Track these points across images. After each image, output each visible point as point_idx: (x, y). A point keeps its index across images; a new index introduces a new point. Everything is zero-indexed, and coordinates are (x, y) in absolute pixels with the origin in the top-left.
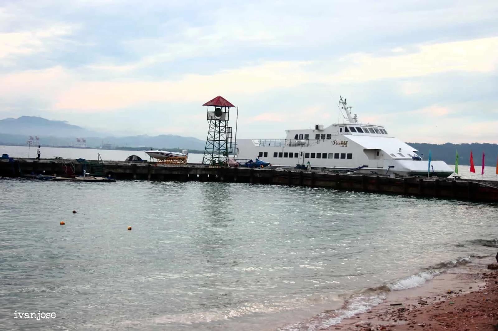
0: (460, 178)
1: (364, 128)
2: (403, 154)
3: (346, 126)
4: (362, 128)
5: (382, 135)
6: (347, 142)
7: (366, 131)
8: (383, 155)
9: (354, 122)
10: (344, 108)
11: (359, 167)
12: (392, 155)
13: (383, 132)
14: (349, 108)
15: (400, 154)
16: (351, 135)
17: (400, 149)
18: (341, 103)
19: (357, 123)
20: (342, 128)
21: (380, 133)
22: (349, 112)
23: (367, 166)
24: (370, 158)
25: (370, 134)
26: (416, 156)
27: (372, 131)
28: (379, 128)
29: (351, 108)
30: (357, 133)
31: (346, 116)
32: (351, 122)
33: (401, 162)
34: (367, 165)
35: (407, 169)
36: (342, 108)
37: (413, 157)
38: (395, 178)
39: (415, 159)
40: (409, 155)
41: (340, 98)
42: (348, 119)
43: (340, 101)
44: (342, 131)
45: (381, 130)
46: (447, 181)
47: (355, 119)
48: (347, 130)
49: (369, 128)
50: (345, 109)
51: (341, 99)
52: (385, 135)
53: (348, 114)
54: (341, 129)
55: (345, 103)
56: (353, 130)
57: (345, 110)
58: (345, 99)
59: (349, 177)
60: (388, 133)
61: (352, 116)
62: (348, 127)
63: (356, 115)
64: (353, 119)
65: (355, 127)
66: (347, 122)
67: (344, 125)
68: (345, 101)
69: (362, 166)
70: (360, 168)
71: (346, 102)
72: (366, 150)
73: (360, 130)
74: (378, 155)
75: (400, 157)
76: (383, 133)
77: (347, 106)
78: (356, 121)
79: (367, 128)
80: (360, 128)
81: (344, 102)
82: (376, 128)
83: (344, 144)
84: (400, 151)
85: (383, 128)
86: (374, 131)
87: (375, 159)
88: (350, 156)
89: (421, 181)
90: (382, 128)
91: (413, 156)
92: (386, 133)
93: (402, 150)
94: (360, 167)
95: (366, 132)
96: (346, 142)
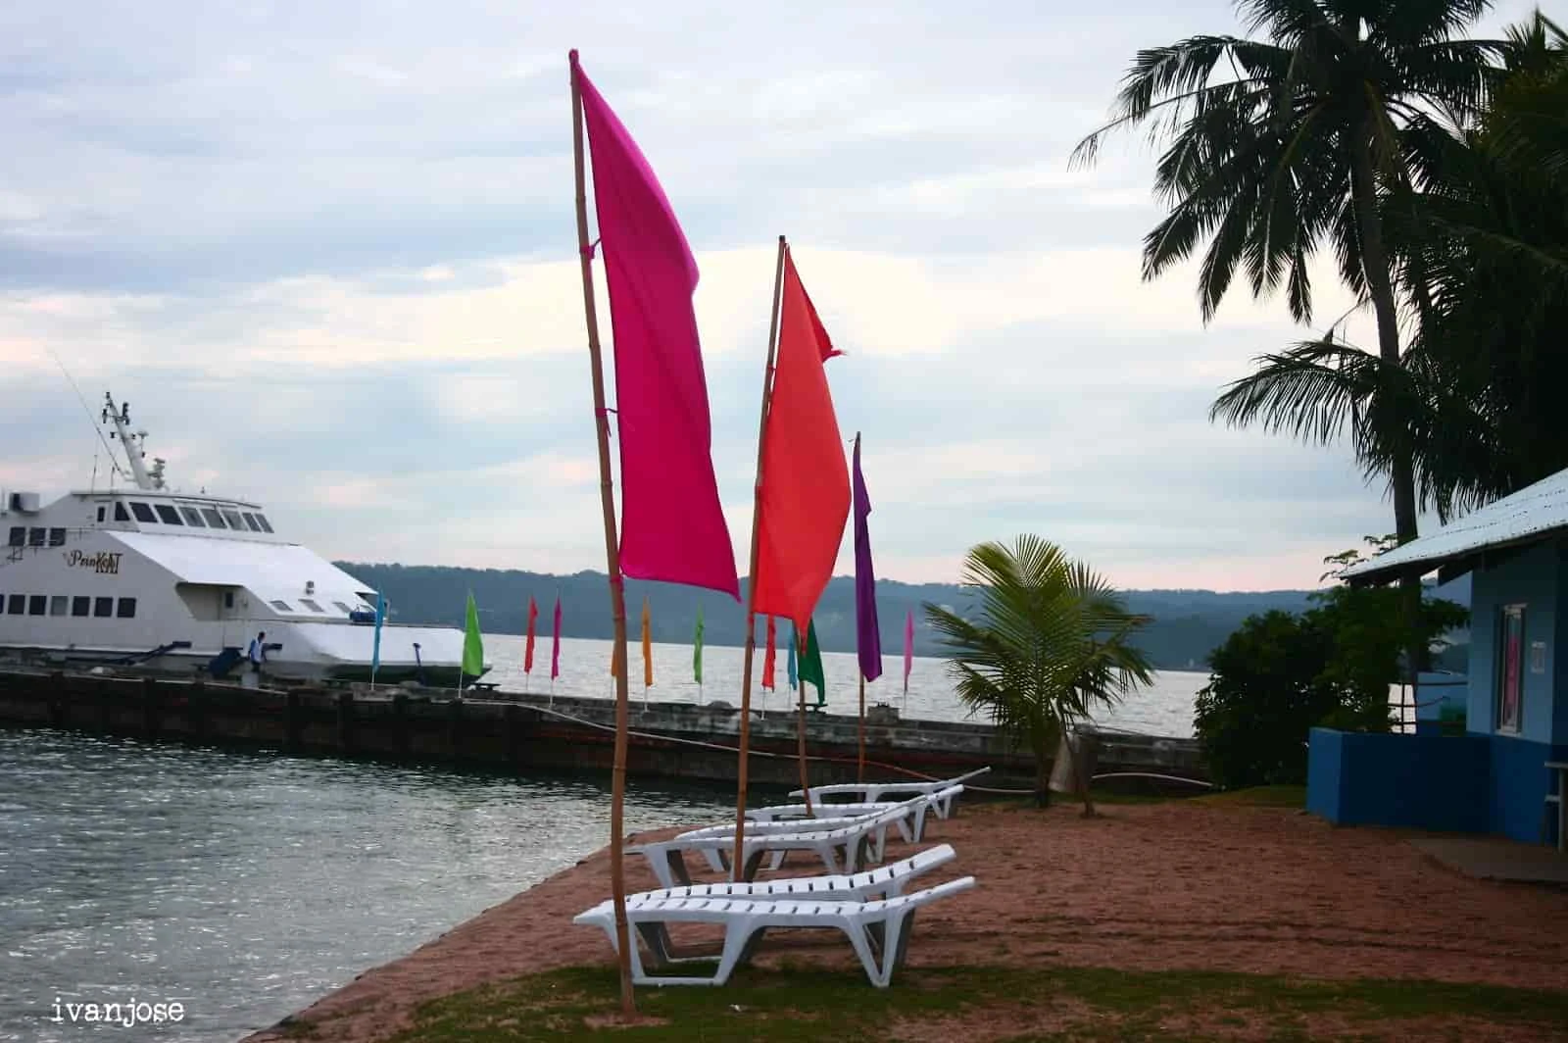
0: (495, 689)
1: (185, 510)
2: (319, 602)
3: (119, 499)
4: (176, 507)
5: (251, 534)
6: (119, 555)
7: (193, 519)
8: (246, 605)
9: (152, 485)
10: (117, 436)
11: (157, 647)
12: (281, 605)
13: (257, 523)
14: (138, 437)
15: (309, 603)
16: (138, 531)
17: (310, 584)
18: (109, 420)
19: (163, 491)
20: (106, 505)
21: (246, 530)
22: (138, 450)
23: (187, 645)
24: (198, 617)
25: (209, 530)
26: (362, 610)
27: (217, 521)
28: (241, 510)
29: (143, 435)
30: (161, 525)
31: (124, 463)
32: (141, 485)
33: (309, 631)
34: (186, 640)
35: (323, 655)
36: (113, 435)
37: (352, 615)
38: (257, 689)
39: (358, 619)
40: (342, 606)
41: (106, 401)
42: (131, 477)
43: (105, 411)
44: (105, 518)
45: (248, 516)
46: (433, 701)
47: (157, 474)
48: (121, 515)
49: (204, 511)
50: (124, 439)
51: (111, 404)
52: (263, 535)
53: (132, 459)
54: (101, 511)
55: (124, 418)
56: (144, 513)
57: (121, 443)
58: (125, 405)
59: (100, 684)
60: (274, 529)
61: (149, 464)
62: (126, 502)
63: (159, 461)
64: (150, 475)
65: (151, 503)
66: (124, 485)
67: (113, 494)
68: (125, 410)
69: (167, 643)
70: (162, 651)
71: (129, 414)
72: (185, 589)
73: (169, 516)
74: (229, 603)
75: (306, 612)
76: (255, 528)
77: (129, 430)
78: (160, 485)
79: (198, 508)
80: (171, 509)
81: (120, 414)
82: (229, 509)
83: (107, 563)
84: (308, 592)
85: (258, 512)
86: (222, 521)
87: (219, 618)
88: (128, 608)
89: (347, 699)
90: (253, 512)
91: (353, 608)
92: (269, 529)
93: (316, 588)
94: (162, 647)
95: (190, 525)
96: (114, 557)
